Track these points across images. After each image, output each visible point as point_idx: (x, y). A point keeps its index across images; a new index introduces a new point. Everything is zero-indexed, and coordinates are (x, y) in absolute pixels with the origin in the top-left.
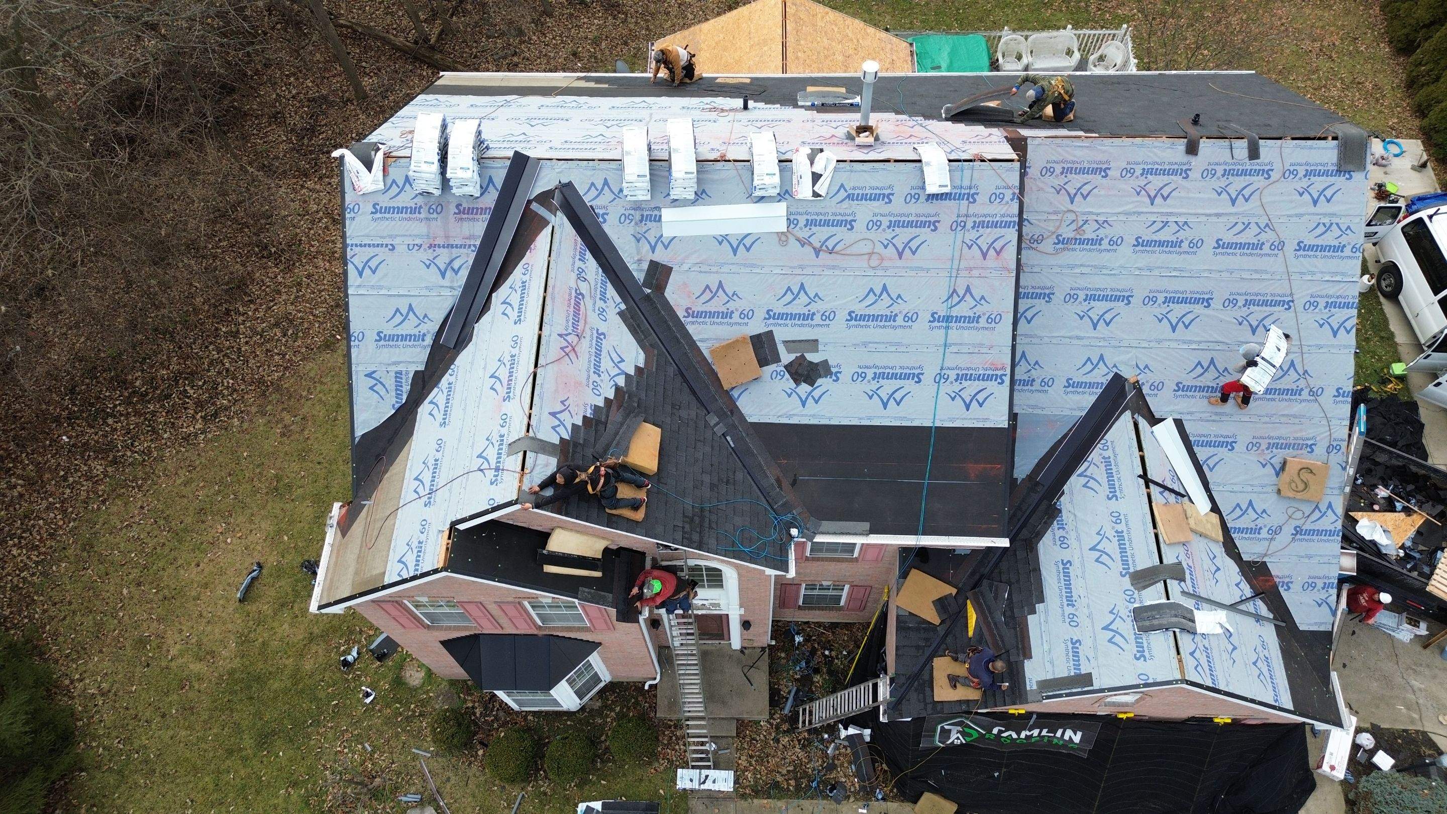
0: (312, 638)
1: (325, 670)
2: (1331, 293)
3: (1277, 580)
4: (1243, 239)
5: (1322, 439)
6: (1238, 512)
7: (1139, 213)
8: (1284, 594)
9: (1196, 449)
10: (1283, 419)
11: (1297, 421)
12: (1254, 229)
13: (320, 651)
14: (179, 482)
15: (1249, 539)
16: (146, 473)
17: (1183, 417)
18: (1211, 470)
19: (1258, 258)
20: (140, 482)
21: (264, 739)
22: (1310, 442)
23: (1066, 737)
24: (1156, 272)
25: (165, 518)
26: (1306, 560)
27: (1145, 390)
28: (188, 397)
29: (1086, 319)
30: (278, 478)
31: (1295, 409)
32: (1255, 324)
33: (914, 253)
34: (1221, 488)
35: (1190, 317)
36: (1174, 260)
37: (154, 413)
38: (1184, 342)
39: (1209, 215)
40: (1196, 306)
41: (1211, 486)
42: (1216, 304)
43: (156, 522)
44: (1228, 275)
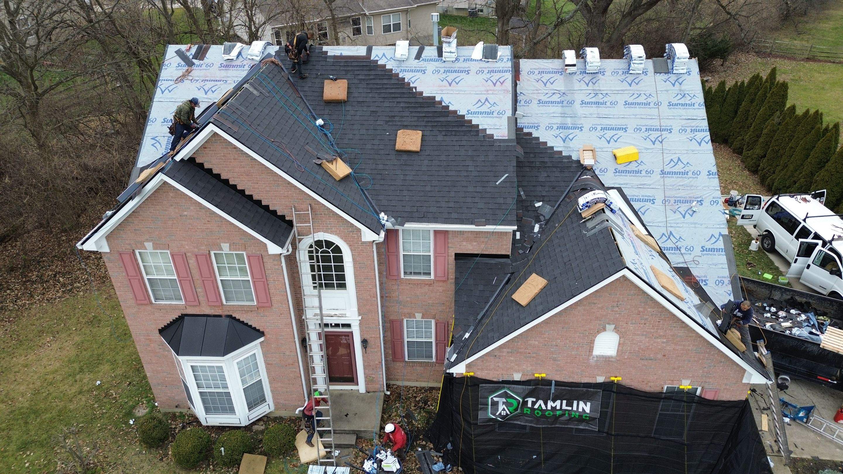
0: (80, 393)
1: (83, 408)
2: (693, 125)
3: (697, 278)
4: (638, 100)
5: (706, 198)
6: (664, 238)
7: (581, 90)
8: (704, 287)
9: (632, 203)
11: (689, 188)
12: (644, 97)
13: (83, 399)
14: (34, 318)
15: (675, 253)
16: (17, 315)
17: (621, 186)
18: (643, 214)
19: (649, 109)
20: (11, 319)
21: (24, 447)
22: (699, 199)
23: (580, 410)
24: (594, 116)
25: (17, 335)
26: (714, 267)
27: (597, 172)
28: (59, 283)
29: (558, 137)
30: (95, 317)
31: (686, 182)
32: (653, 140)
33: (457, 84)
34: (651, 224)
35: (617, 136)
36: (603, 111)
37: (36, 288)
39: (619, 90)
40: (619, 131)
41: (644, 222)
42: (630, 130)
43: (11, 336)
44: (634, 117)
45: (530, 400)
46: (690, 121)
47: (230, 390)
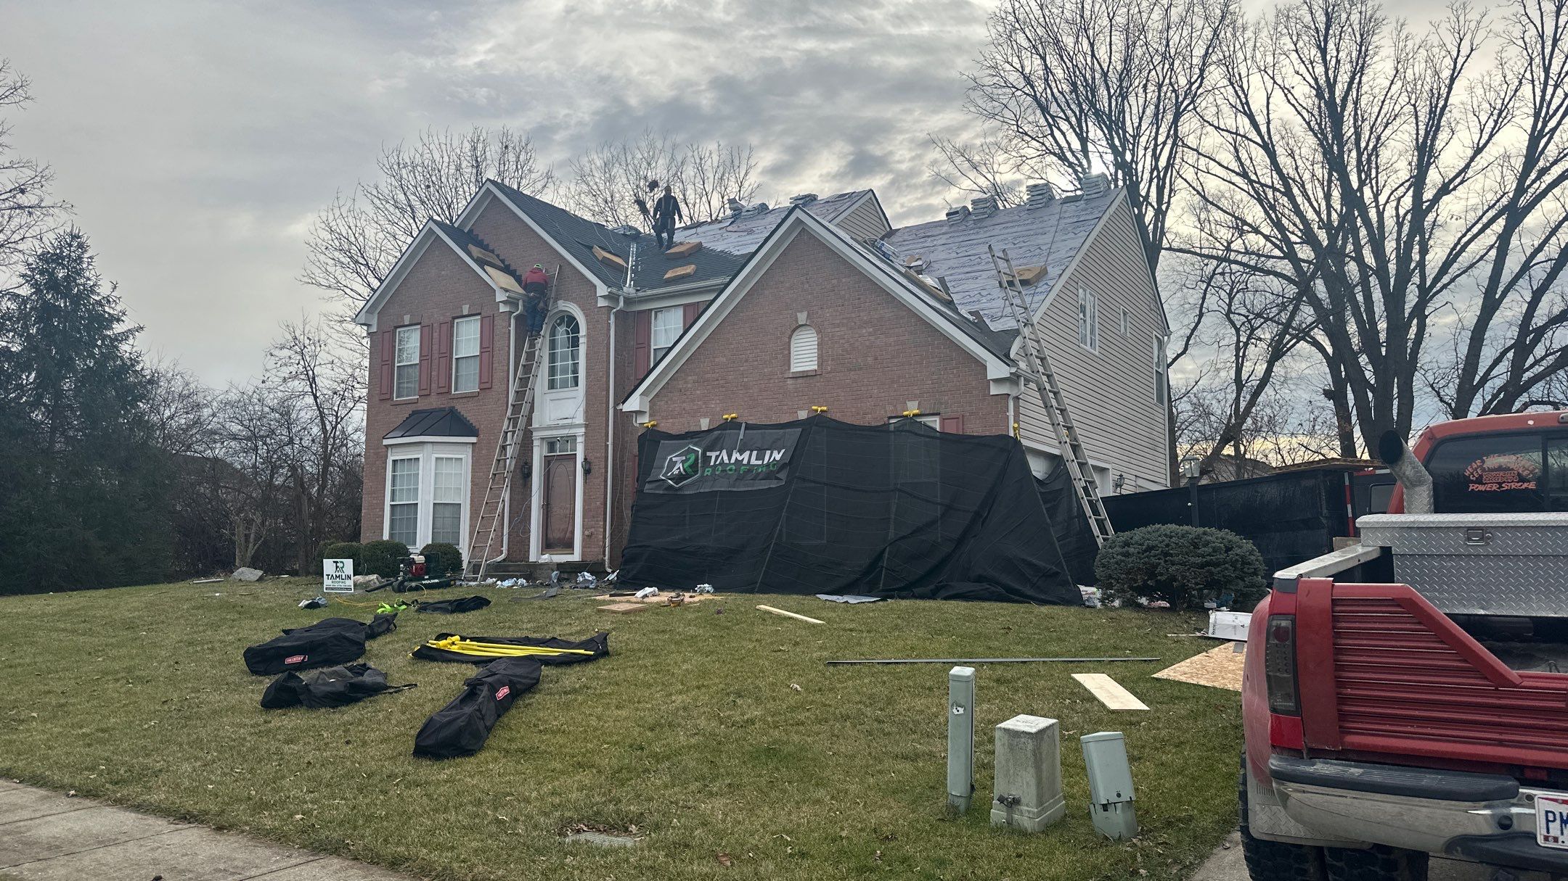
45: (714, 455)
47: (419, 502)
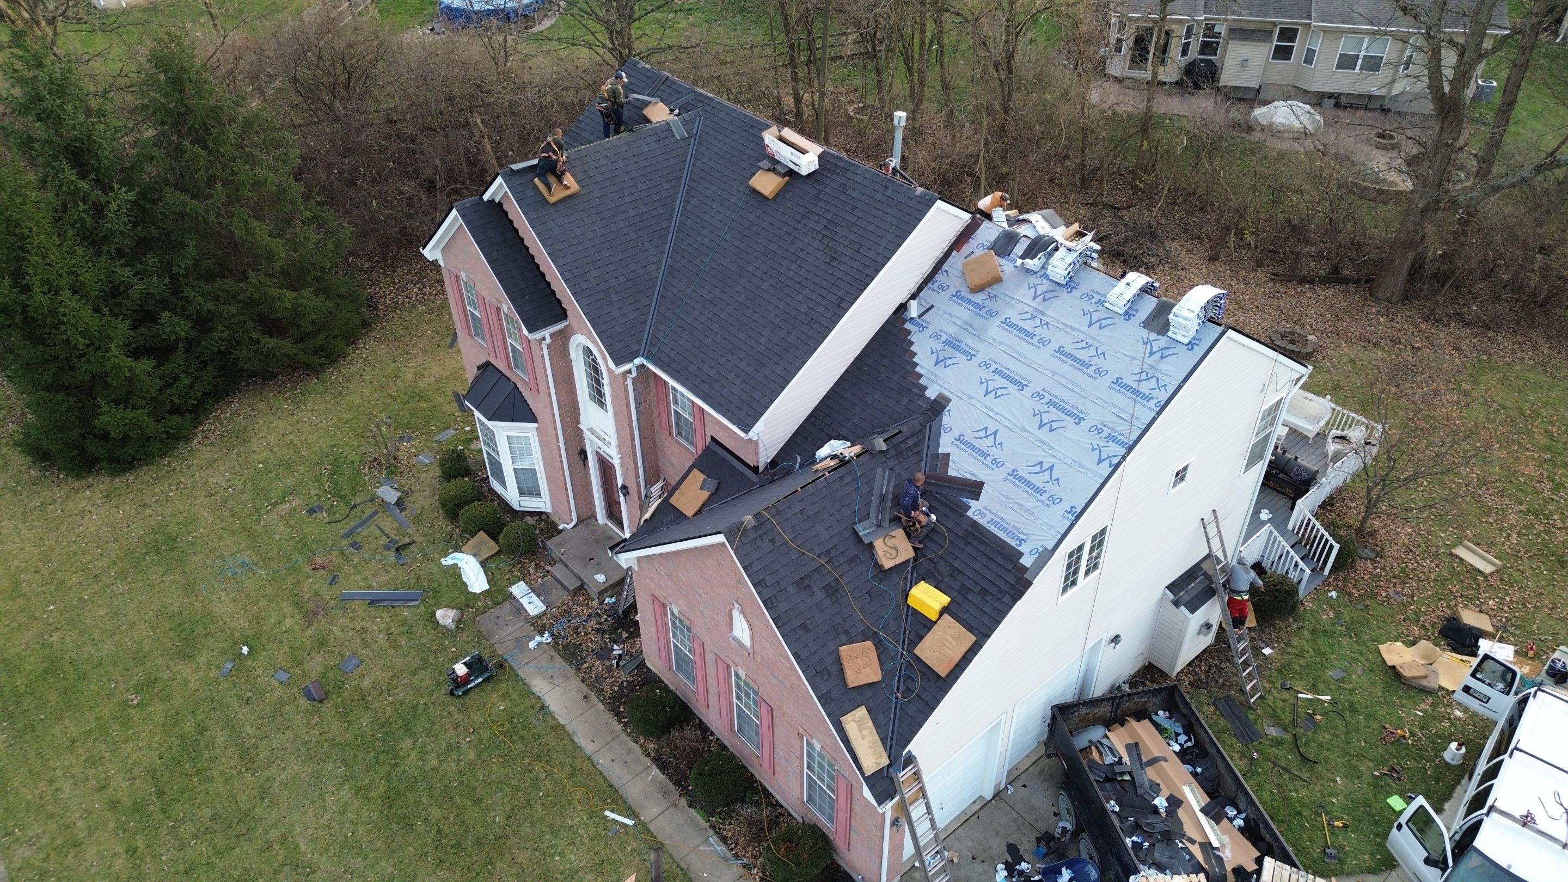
2: (1118, 429)
7: (1022, 302)
10: (1015, 507)
11: (1025, 514)
12: (1092, 351)
19: (1080, 374)
22: (1022, 537)
24: (1003, 348)
31: (1029, 504)
36: (1021, 345)
38: (986, 407)
39: (1067, 326)
40: (1013, 385)
42: (1027, 392)
44: (1050, 375)
46: (1120, 421)
47: (502, 460)
